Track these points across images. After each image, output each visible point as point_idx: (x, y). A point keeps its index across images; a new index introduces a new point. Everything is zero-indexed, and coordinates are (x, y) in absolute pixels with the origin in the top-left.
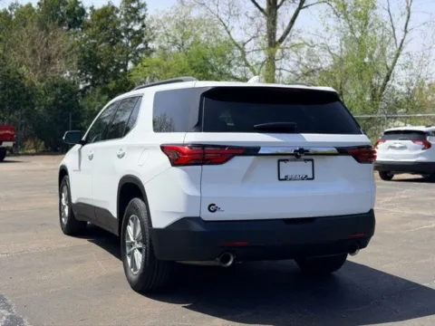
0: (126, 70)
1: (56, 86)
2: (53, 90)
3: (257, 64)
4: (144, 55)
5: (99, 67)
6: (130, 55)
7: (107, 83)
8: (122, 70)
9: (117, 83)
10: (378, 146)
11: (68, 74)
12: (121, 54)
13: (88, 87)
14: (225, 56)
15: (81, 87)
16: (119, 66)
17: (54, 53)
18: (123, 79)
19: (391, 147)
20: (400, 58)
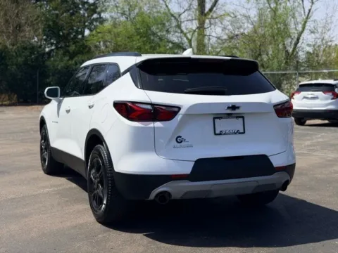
0: (83, 36)
1: (25, 48)
2: (23, 52)
3: (190, 32)
4: (98, 24)
5: (61, 34)
6: (87, 24)
7: (69, 46)
8: (80, 36)
9: (76, 46)
10: (294, 97)
11: (36, 39)
12: (79, 22)
13: (52, 50)
14: (164, 24)
15: (47, 50)
16: (77, 33)
17: (23, 22)
18: (81, 43)
19: (305, 97)
20: (308, 24)
